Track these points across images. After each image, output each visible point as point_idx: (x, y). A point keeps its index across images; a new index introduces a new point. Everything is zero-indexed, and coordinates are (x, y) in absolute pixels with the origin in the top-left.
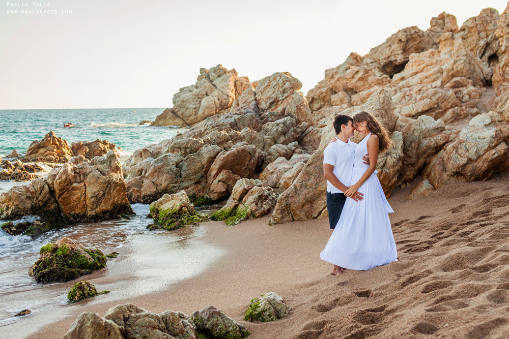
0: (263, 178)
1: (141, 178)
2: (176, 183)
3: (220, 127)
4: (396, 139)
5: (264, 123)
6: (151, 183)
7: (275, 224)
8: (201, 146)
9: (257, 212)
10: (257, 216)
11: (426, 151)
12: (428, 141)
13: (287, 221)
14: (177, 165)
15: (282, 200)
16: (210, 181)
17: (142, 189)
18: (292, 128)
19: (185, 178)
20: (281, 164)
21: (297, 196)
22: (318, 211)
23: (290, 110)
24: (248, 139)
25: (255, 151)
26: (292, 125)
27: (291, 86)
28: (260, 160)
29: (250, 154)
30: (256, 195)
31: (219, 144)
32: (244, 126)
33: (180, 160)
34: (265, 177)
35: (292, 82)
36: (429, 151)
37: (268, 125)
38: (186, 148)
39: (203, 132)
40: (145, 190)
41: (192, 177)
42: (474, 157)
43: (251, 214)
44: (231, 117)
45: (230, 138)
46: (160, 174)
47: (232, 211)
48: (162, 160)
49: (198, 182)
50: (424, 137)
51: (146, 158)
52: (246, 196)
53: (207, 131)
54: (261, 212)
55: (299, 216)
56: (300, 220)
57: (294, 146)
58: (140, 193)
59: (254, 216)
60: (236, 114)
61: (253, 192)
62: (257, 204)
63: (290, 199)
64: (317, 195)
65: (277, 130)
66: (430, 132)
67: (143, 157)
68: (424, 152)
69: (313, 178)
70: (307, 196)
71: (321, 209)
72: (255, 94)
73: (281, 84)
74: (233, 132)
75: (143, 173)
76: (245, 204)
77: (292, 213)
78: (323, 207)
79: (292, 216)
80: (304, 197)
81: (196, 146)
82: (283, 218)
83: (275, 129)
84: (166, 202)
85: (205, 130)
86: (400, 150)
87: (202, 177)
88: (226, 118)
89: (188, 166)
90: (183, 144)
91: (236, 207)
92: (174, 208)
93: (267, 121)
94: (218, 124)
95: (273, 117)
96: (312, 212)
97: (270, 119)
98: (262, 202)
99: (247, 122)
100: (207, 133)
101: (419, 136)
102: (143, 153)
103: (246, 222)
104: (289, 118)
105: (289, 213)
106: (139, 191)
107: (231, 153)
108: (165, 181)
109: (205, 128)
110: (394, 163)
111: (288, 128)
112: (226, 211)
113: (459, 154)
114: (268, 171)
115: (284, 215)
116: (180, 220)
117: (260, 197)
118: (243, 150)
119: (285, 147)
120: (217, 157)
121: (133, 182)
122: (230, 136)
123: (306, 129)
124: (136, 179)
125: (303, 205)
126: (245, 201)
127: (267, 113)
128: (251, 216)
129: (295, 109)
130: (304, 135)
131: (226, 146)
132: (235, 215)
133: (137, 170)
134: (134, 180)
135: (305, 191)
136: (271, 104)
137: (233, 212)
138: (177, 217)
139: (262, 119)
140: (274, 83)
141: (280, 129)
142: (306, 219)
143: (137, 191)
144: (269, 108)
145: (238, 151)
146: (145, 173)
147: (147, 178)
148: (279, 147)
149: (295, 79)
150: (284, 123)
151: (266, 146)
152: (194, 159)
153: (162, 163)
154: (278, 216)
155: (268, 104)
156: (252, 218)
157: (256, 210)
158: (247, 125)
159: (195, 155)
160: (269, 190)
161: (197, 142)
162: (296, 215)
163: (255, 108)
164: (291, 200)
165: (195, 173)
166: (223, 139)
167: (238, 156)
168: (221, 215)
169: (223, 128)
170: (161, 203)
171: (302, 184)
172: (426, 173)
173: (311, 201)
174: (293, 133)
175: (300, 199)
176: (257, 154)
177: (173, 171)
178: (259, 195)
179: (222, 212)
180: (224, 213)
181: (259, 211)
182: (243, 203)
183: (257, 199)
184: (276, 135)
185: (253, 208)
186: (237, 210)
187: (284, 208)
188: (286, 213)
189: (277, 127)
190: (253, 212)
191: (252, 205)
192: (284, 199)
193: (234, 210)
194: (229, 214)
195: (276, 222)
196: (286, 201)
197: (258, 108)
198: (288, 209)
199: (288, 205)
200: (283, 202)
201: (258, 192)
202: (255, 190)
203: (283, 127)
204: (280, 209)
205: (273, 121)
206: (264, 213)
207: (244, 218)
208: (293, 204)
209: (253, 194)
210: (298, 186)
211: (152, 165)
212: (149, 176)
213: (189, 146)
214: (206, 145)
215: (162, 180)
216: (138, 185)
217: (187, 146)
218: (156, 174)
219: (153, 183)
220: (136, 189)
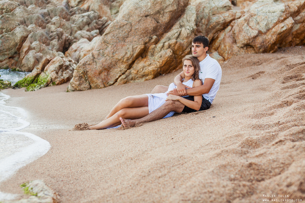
0: (68, 55)
4: (190, 12)
5: (72, 15)
7: (74, 91)
8: (15, 28)
9: (56, 80)
10: (56, 83)
11: (215, 26)
12: (217, 17)
15: (79, 67)
16: (22, 57)
18: (95, 21)
20: (84, 44)
21: (95, 63)
22: (114, 79)
23: (94, 7)
24: (58, 25)
25: (62, 34)
26: (95, 18)
28: (67, 43)
30: (57, 65)
32: (55, 15)
34: (69, 55)
36: (218, 27)
37: (75, 16)
38: (2, 29)
42: (264, 30)
43: (51, 82)
47: (34, 79)
49: (12, 57)
50: (214, 14)
52: (48, 66)
54: (61, 80)
55: (96, 83)
56: (97, 87)
57: (96, 33)
59: (54, 84)
61: (54, 62)
62: (57, 73)
63: (87, 66)
64: (113, 63)
65: (83, 20)
66: (219, 9)
68: (213, 28)
69: (110, 46)
70: (104, 63)
71: (117, 77)
76: (47, 73)
77: (89, 80)
78: (119, 75)
79: (90, 83)
80: (101, 64)
81: (11, 27)
82: (80, 85)
83: (81, 20)
86: (194, 23)
87: (15, 53)
89: (2, 43)
91: (38, 75)
93: (74, 14)
95: (80, 11)
96: (108, 79)
97: (77, 12)
98: (62, 71)
99: (58, 13)
101: (209, 13)
103: (46, 88)
104: (92, 12)
105: (86, 80)
110: (188, 34)
111: (92, 20)
112: (28, 79)
113: (250, 27)
114: (72, 49)
115: (81, 81)
117: (61, 67)
119: (88, 33)
123: (106, 23)
125: (100, 73)
126: (46, 70)
127: (75, 8)
128: (50, 83)
129: (98, 7)
130: (104, 27)
132: (36, 83)
135: (103, 59)
136: (79, 2)
137: (35, 80)
139: (71, 12)
141: (85, 20)
142: (102, 86)
144: (77, 5)
148: (84, 33)
150: (89, 16)
151: (73, 33)
152: (8, 37)
154: (75, 83)
155: (76, 3)
156: (52, 85)
157: (56, 78)
158: (58, 15)
159: (9, 34)
160: (70, 61)
162: (93, 82)
163: (66, 5)
164: (88, 68)
165: (9, 49)
168: (24, 82)
171: (99, 53)
172: (213, 48)
173: (107, 69)
174: (95, 24)
175: (98, 67)
176: (64, 37)
178: (60, 64)
179: (24, 80)
180: (27, 81)
181: (59, 79)
182: (45, 72)
183: (57, 68)
184: (81, 24)
185: (53, 76)
186: (39, 78)
187: (82, 75)
188: (83, 80)
189: (83, 18)
190: (53, 79)
191: (53, 73)
192: (82, 66)
193: (36, 78)
194: (31, 82)
195: (73, 89)
196: (83, 68)
197: (69, 5)
198: (86, 76)
199: (86, 72)
200: (80, 69)
201: (59, 61)
202: (56, 59)
203: (87, 19)
204: (77, 76)
205: (79, 14)
206: (63, 81)
207: (44, 85)
208: (90, 71)
209: (55, 64)
210: (96, 54)
213: (5, 27)
214: (20, 26)
217: (3, 27)
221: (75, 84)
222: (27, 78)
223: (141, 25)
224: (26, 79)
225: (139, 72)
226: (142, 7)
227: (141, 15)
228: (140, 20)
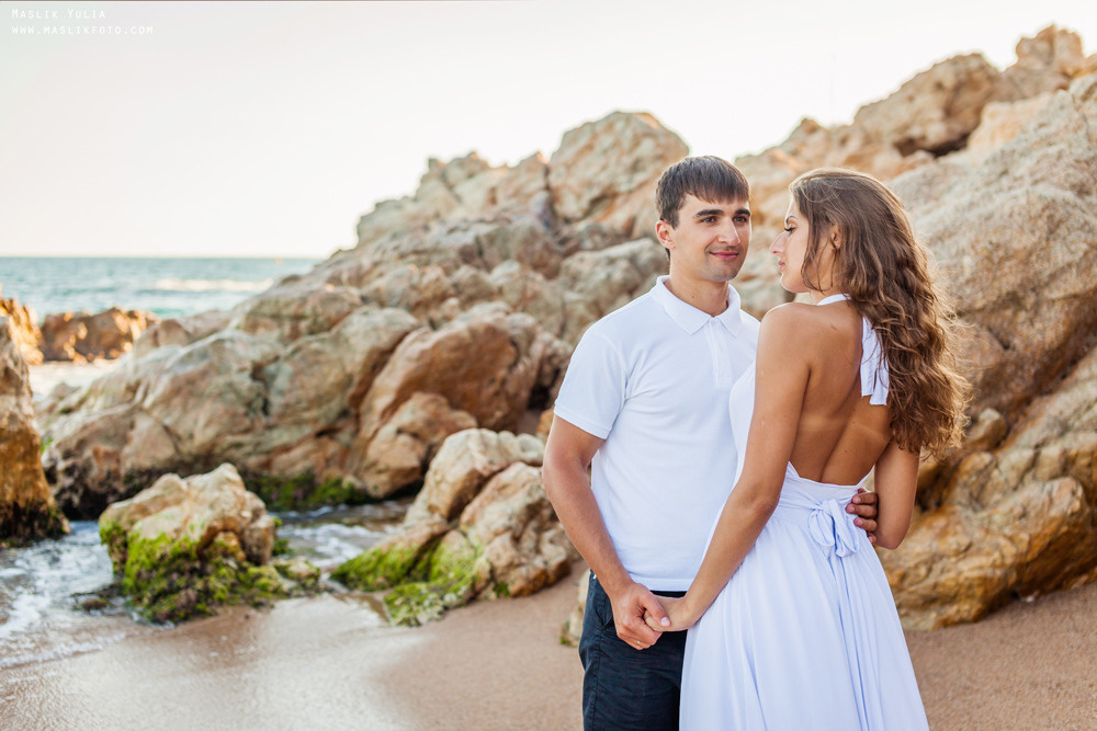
1: (131, 413)
2: (247, 431)
3: (424, 257)
5: (569, 254)
6: (159, 429)
8: (349, 313)
9: (513, 574)
10: (513, 588)
14: (257, 372)
16: (367, 431)
17: (127, 450)
19: (282, 416)
23: (651, 220)
24: (513, 297)
25: (530, 337)
27: (659, 152)
28: (548, 369)
29: (514, 343)
30: (518, 502)
31: (414, 308)
32: (505, 257)
33: (271, 357)
35: (662, 140)
37: (582, 260)
38: (298, 318)
39: (369, 272)
40: (137, 454)
41: (307, 415)
43: (488, 582)
44: (466, 230)
45: (452, 291)
46: (192, 402)
47: (416, 560)
48: (203, 355)
49: (328, 432)
51: (166, 344)
52: (476, 502)
53: (381, 268)
54: (533, 574)
58: (118, 461)
59: (501, 589)
60: (482, 221)
61: (504, 487)
62: (516, 540)
65: (609, 277)
67: (159, 343)
72: (547, 171)
73: (626, 144)
74: (464, 273)
75: (139, 396)
76: (472, 533)
81: (332, 310)
83: (602, 275)
84: (165, 505)
85: (376, 264)
87: (344, 414)
88: (452, 231)
89: (294, 376)
90: (287, 305)
91: (433, 542)
93: (577, 249)
94: (420, 248)
95: (597, 238)
97: (588, 244)
98: (540, 530)
99: (514, 247)
100: (381, 275)
102: (162, 333)
103: (466, 612)
104: (646, 243)
106: (114, 456)
107: (449, 338)
108: (208, 424)
109: (377, 257)
112: (393, 558)
116: (199, 584)
117: (533, 511)
118: (492, 331)
120: (400, 348)
121: (100, 425)
122: (455, 285)
124: (110, 417)
126: (471, 523)
127: (581, 226)
128: (485, 589)
131: (436, 314)
132: (426, 578)
133: (124, 386)
134: (103, 418)
136: (595, 202)
137: (419, 566)
138: (193, 571)
139: (564, 241)
140: (606, 141)
141: (618, 275)
143: (108, 455)
144: (587, 213)
145: (473, 333)
146: (145, 394)
147: (147, 412)
149: (669, 134)
150: (633, 259)
151: (572, 326)
152: (318, 353)
153: (202, 365)
155: (585, 203)
156: (493, 595)
157: (512, 566)
158: (513, 254)
159: (323, 341)
161: (334, 298)
163: (544, 212)
165: (318, 401)
166: (428, 294)
167: (473, 349)
168: (373, 571)
169: (435, 258)
176: (537, 349)
177: (237, 392)
178: (530, 501)
179: (374, 559)
180: (386, 567)
181: (523, 571)
182: (463, 527)
183: (518, 517)
184: (604, 293)
185: (498, 557)
186: (435, 557)
189: (610, 269)
190: (499, 572)
191: (498, 542)
193: (426, 557)
194: (404, 571)
197: (554, 214)
201: (528, 487)
202: (515, 478)
203: (627, 270)
205: (595, 249)
206: (543, 578)
207: (459, 597)
209: (507, 497)
211: (168, 371)
212: (154, 405)
213: (308, 310)
214: (365, 308)
215: (196, 422)
216: (116, 435)
217: (301, 311)
218: (177, 401)
219: (167, 429)
220: (105, 447)
222: (390, 551)
224: (381, 558)
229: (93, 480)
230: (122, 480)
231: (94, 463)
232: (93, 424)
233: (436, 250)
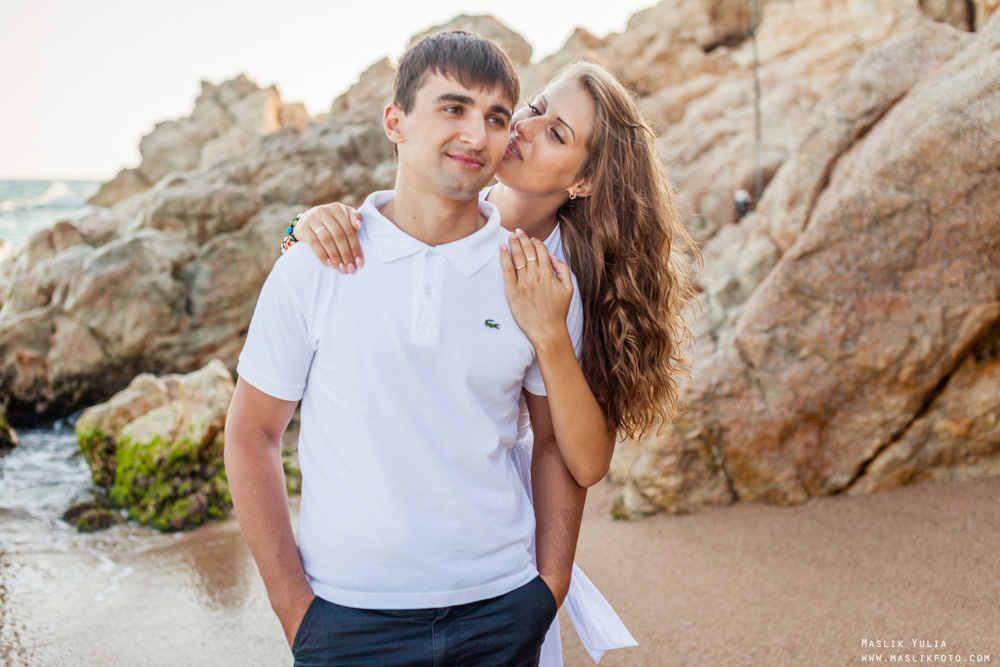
1: (50, 316)
2: (174, 331)
3: (308, 158)
6: (84, 332)
7: (647, 515)
8: (255, 212)
13: (707, 503)
14: (177, 271)
17: (53, 354)
19: (206, 315)
21: (755, 391)
22: (852, 462)
33: (187, 256)
35: (510, 41)
38: (204, 217)
39: (257, 173)
40: (65, 357)
41: (230, 314)
44: (338, 132)
45: (345, 189)
46: (117, 303)
48: (122, 254)
51: (66, 247)
53: (269, 169)
55: (767, 482)
56: (771, 498)
58: (45, 366)
63: (723, 406)
64: (848, 388)
67: (59, 247)
69: (826, 311)
70: (805, 391)
71: (868, 453)
75: (56, 298)
77: (730, 467)
78: (877, 442)
79: (730, 483)
80: (790, 396)
81: (239, 209)
82: (684, 489)
84: (146, 409)
85: (263, 166)
88: (324, 132)
89: (213, 276)
90: (193, 204)
92: (180, 439)
94: (302, 149)
96: (825, 464)
100: (271, 175)
102: (57, 237)
105: (714, 469)
106: (40, 362)
108: (136, 325)
109: (262, 158)
115: (691, 475)
116: (207, 488)
121: (20, 329)
122: (347, 183)
124: (29, 321)
125: (787, 434)
133: (34, 289)
134: (22, 322)
135: (792, 371)
138: (193, 475)
142: (801, 496)
143: (33, 361)
146: (65, 295)
147: (69, 315)
149: (514, 35)
152: (233, 251)
153: (123, 265)
154: (662, 481)
159: (236, 239)
161: (239, 198)
162: (750, 477)
164: (726, 413)
169: (319, 159)
170: (126, 415)
171: (773, 340)
173: (818, 417)
175: (773, 404)
177: (162, 292)
187: (696, 445)
188: (700, 466)
192: (700, 405)
195: (649, 508)
196: (705, 413)
198: (715, 450)
199: (715, 434)
200: (690, 421)
204: (674, 452)
208: (735, 429)
210: (756, 347)
211: (88, 271)
212: (77, 307)
213: (214, 209)
214: (272, 207)
215: (123, 322)
216: (37, 339)
217: (207, 211)
218: (101, 302)
219: (94, 332)
220: (29, 353)
221: (658, 486)
223: (978, 211)
225: (974, 431)
226: (986, 129)
227: (982, 164)
228: (976, 187)
229: (20, 389)
230: (51, 386)
231: (20, 370)
232: (12, 328)
233: (318, 151)
